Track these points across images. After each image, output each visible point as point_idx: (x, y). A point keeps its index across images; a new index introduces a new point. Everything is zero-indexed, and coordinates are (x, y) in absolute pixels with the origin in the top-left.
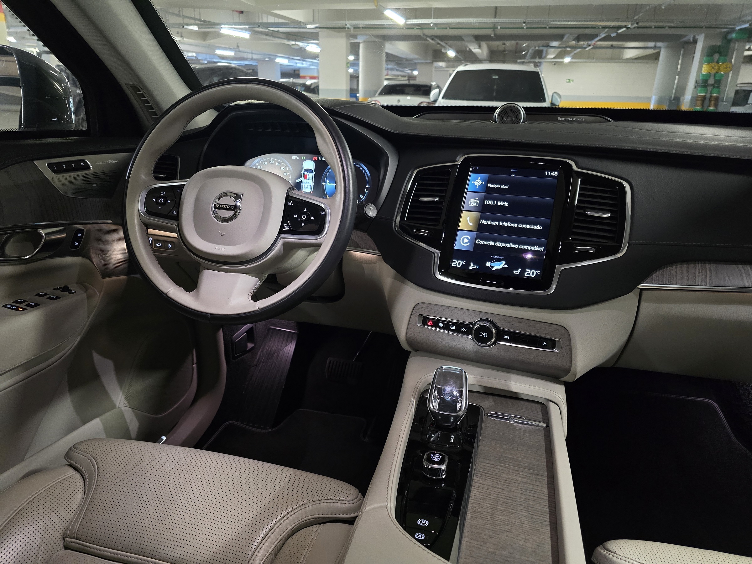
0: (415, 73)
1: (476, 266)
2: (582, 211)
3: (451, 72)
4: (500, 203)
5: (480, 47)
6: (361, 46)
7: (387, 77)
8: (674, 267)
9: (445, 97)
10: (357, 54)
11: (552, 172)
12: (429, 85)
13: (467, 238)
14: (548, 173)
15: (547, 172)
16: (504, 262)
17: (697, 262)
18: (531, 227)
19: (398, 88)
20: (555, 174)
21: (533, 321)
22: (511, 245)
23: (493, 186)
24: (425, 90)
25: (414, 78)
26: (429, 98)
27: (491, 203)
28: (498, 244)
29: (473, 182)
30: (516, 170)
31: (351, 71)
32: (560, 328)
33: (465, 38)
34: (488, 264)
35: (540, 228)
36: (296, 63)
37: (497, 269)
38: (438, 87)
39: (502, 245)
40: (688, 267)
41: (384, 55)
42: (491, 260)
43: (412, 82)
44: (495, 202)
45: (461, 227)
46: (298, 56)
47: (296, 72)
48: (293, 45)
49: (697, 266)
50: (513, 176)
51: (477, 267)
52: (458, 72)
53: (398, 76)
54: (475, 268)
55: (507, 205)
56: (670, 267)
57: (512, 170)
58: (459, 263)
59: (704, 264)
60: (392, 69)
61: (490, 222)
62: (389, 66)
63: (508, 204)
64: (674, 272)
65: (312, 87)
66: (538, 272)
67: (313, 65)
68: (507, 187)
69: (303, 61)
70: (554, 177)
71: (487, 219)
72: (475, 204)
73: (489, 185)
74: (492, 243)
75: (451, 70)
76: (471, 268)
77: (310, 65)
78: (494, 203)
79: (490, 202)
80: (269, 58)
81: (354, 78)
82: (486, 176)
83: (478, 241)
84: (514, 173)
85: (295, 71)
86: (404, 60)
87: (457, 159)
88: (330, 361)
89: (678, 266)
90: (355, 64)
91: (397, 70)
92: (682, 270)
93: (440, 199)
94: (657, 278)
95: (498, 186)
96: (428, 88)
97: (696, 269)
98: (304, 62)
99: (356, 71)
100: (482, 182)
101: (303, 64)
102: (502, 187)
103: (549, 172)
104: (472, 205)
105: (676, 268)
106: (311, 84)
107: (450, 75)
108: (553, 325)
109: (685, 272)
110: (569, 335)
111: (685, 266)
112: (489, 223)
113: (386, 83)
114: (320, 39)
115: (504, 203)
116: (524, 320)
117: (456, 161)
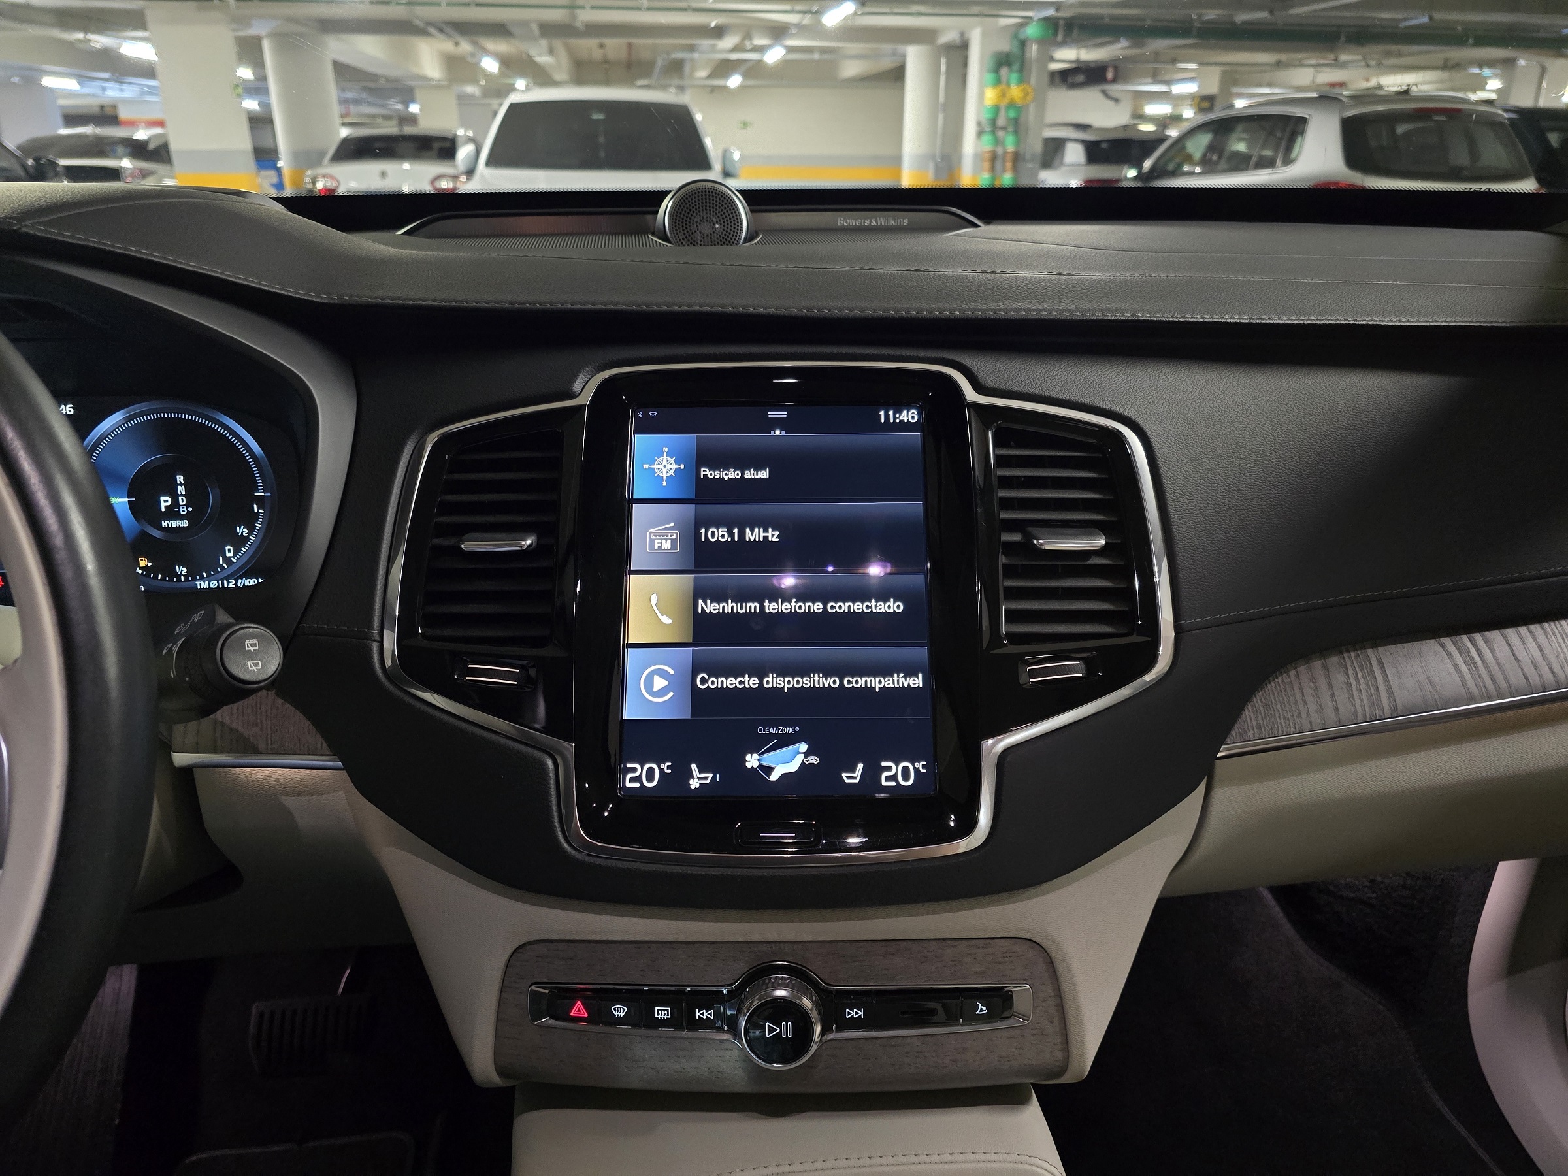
0: (414, 108)
1: (710, 776)
2: (1017, 537)
3: (495, 107)
4: (752, 535)
5: (551, 51)
6: (266, 44)
7: (347, 120)
8: (1292, 673)
9: (492, 161)
10: (258, 64)
11: (898, 411)
12: (449, 135)
13: (663, 674)
14: (887, 416)
15: (882, 413)
16: (803, 747)
17: (1344, 648)
18: (867, 607)
19: (377, 145)
20: (910, 416)
21: (934, 943)
22: (816, 681)
23: (717, 474)
24: (444, 148)
25: (413, 119)
26: (455, 166)
27: (723, 536)
28: (771, 681)
29: (646, 466)
30: (783, 414)
31: (252, 104)
32: (1020, 948)
33: (514, 30)
34: (752, 761)
35: (898, 607)
36: (104, 89)
37: (784, 776)
38: (471, 140)
39: (786, 683)
40: (1325, 668)
41: (329, 69)
42: (760, 745)
43: (408, 130)
44: (736, 531)
45: (633, 635)
46: (104, 70)
47: (108, 111)
48: (79, 41)
49: (1347, 660)
50: (778, 432)
51: (714, 777)
52: (513, 106)
53: (374, 116)
54: (708, 781)
55: (775, 539)
56: (1281, 674)
57: (772, 414)
58: (650, 771)
59: (1361, 649)
60: (356, 102)
61: (729, 606)
62: (350, 95)
63: (777, 533)
64: (1296, 689)
65: (151, 146)
66: (920, 765)
67: (150, 94)
68: (765, 474)
69: (122, 83)
70: (906, 426)
71: (719, 598)
72: (668, 545)
73: (705, 472)
74: (752, 682)
75: (494, 102)
76: (694, 784)
77: (143, 93)
78: (731, 534)
79: (720, 534)
80: (22, 77)
81: (260, 122)
82: (687, 441)
83: (703, 681)
84: (778, 423)
85: (102, 107)
86: (382, 81)
87: (577, 386)
88: (261, 1015)
89: (1302, 669)
90: (258, 88)
91: (369, 104)
92: (1313, 680)
93: (538, 539)
94: (1257, 718)
95: (733, 474)
96: (448, 145)
97: (1347, 668)
98: (125, 87)
99: (266, 106)
100: (677, 462)
101: (122, 90)
102: (747, 475)
103: (891, 413)
104: (660, 548)
105: (1298, 676)
106: (149, 139)
107: (495, 113)
108: (996, 941)
109: (1322, 683)
110: (1051, 963)
111: (1317, 664)
112: (728, 610)
113: (344, 132)
114: (150, 25)
115: (766, 531)
116: (904, 943)
117: (573, 396)
